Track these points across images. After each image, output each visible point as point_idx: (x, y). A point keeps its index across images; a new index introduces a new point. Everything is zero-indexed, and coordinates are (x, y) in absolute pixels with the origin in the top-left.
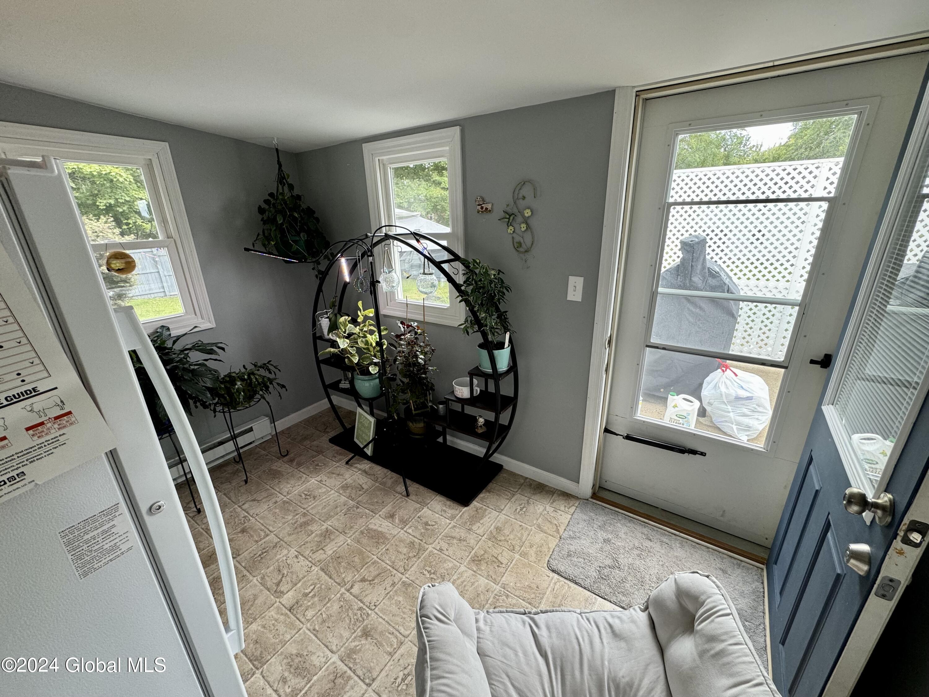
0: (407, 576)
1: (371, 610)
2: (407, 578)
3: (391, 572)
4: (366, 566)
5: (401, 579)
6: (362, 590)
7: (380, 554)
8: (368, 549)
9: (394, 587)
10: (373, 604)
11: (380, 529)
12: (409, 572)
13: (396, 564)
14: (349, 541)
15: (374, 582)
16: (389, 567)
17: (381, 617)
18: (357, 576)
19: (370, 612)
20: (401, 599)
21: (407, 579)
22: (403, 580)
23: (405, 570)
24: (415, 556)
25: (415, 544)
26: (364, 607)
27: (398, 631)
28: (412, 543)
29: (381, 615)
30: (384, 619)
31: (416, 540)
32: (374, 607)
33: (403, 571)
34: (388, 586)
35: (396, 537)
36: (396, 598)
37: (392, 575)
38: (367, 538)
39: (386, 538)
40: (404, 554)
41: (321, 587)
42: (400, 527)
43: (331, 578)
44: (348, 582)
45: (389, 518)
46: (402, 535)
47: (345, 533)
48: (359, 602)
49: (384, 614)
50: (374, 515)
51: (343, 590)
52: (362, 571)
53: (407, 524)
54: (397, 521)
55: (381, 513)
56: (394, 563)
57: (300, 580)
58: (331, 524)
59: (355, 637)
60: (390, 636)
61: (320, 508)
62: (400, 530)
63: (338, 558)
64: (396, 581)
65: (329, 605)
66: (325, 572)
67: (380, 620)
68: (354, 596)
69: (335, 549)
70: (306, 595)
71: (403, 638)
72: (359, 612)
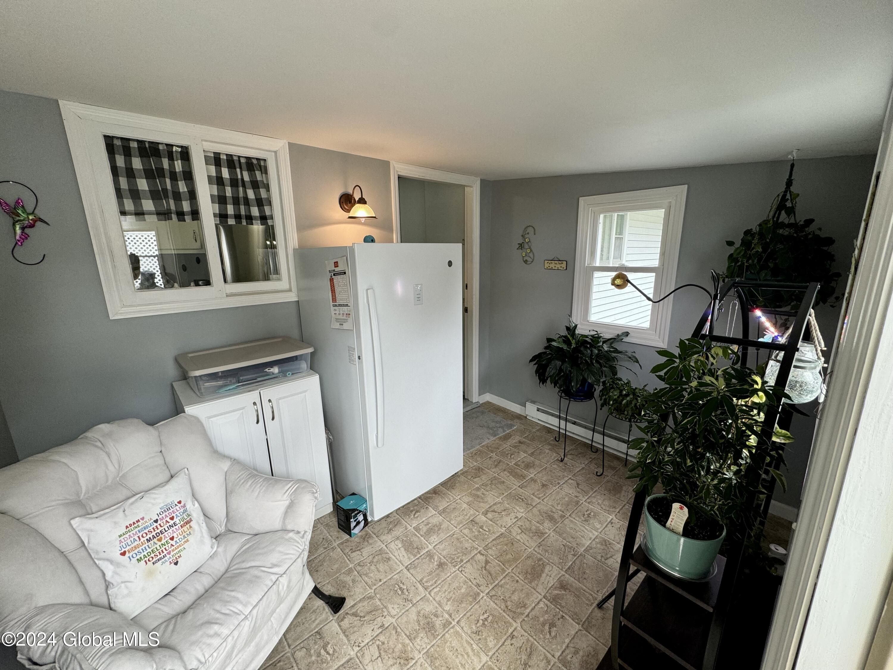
0: (485, 597)
1: (459, 568)
2: (483, 597)
3: (491, 584)
4: (501, 564)
5: (482, 592)
6: (477, 561)
7: (513, 575)
8: (520, 565)
9: (476, 586)
10: (463, 569)
11: (544, 575)
12: (488, 600)
13: (500, 588)
14: (530, 550)
15: (484, 570)
16: (497, 582)
17: (450, 575)
18: (491, 557)
19: (457, 567)
20: (463, 590)
21: (481, 597)
22: (481, 594)
23: (491, 596)
24: (507, 607)
25: (523, 609)
26: (462, 564)
27: (436, 587)
28: (525, 606)
29: (452, 575)
30: (448, 577)
31: (528, 611)
32: (460, 570)
33: (491, 594)
34: (478, 581)
35: (533, 590)
36: (464, 586)
37: (488, 584)
38: (533, 564)
39: (530, 582)
40: (510, 597)
41: (486, 535)
42: (547, 595)
43: (493, 540)
44: (487, 552)
45: (561, 584)
46: (535, 596)
47: (539, 547)
48: (467, 560)
49: (453, 578)
50: (564, 570)
51: (480, 549)
52: (496, 561)
53: (551, 603)
54: (556, 592)
55: (567, 576)
56: (501, 586)
57: (494, 522)
58: (551, 535)
59: (440, 558)
60: (434, 581)
61: (571, 526)
62: (543, 594)
63: (512, 544)
64: (482, 588)
65: (470, 541)
66: (499, 536)
67: (449, 574)
68: (474, 556)
69: (522, 541)
70: (481, 527)
71: (429, 590)
72: (459, 560)
